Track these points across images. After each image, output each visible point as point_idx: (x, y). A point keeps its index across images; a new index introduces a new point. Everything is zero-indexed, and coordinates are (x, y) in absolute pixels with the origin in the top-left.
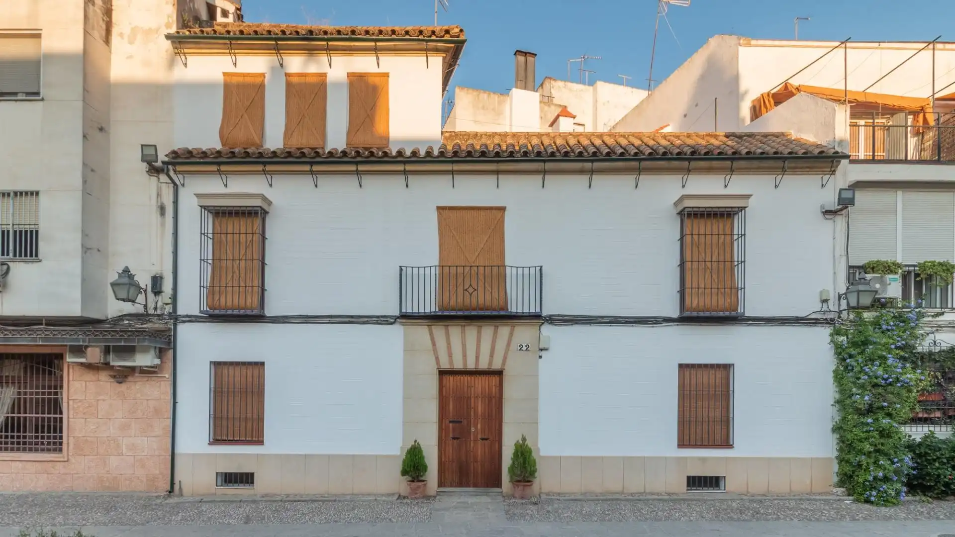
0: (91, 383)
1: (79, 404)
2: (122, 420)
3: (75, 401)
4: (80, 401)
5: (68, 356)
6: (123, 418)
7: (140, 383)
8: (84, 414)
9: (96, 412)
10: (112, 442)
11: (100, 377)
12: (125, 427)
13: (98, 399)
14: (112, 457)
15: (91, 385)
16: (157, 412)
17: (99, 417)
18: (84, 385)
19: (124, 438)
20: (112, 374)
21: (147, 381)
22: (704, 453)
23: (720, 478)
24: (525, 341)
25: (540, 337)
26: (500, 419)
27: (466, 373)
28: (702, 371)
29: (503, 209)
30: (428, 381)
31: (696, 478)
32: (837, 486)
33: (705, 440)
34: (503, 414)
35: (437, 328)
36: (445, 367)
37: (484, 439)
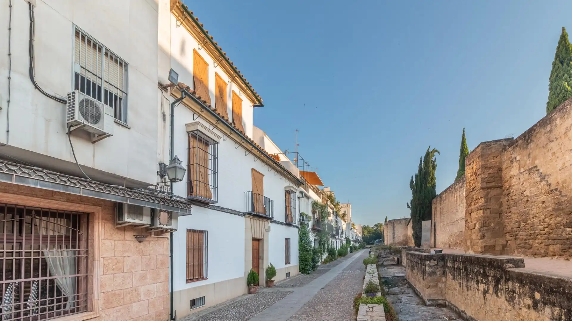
0: (119, 242)
1: (109, 261)
2: (142, 272)
3: (105, 259)
4: (111, 258)
5: (126, 215)
6: (141, 270)
7: (152, 242)
8: (113, 270)
9: (123, 267)
10: (134, 291)
11: (126, 237)
12: (143, 278)
13: (124, 255)
14: (134, 305)
15: (119, 244)
16: (163, 263)
17: (125, 272)
18: (113, 244)
19: (142, 287)
20: (135, 235)
21: (157, 241)
22: (288, 265)
23: (289, 273)
24: (266, 228)
25: (269, 227)
26: (259, 259)
27: (254, 240)
28: (287, 240)
29: (263, 175)
30: (250, 243)
31: (287, 274)
32: (299, 272)
33: (287, 261)
34: (261, 256)
35: (252, 220)
36: (254, 237)
37: (256, 267)
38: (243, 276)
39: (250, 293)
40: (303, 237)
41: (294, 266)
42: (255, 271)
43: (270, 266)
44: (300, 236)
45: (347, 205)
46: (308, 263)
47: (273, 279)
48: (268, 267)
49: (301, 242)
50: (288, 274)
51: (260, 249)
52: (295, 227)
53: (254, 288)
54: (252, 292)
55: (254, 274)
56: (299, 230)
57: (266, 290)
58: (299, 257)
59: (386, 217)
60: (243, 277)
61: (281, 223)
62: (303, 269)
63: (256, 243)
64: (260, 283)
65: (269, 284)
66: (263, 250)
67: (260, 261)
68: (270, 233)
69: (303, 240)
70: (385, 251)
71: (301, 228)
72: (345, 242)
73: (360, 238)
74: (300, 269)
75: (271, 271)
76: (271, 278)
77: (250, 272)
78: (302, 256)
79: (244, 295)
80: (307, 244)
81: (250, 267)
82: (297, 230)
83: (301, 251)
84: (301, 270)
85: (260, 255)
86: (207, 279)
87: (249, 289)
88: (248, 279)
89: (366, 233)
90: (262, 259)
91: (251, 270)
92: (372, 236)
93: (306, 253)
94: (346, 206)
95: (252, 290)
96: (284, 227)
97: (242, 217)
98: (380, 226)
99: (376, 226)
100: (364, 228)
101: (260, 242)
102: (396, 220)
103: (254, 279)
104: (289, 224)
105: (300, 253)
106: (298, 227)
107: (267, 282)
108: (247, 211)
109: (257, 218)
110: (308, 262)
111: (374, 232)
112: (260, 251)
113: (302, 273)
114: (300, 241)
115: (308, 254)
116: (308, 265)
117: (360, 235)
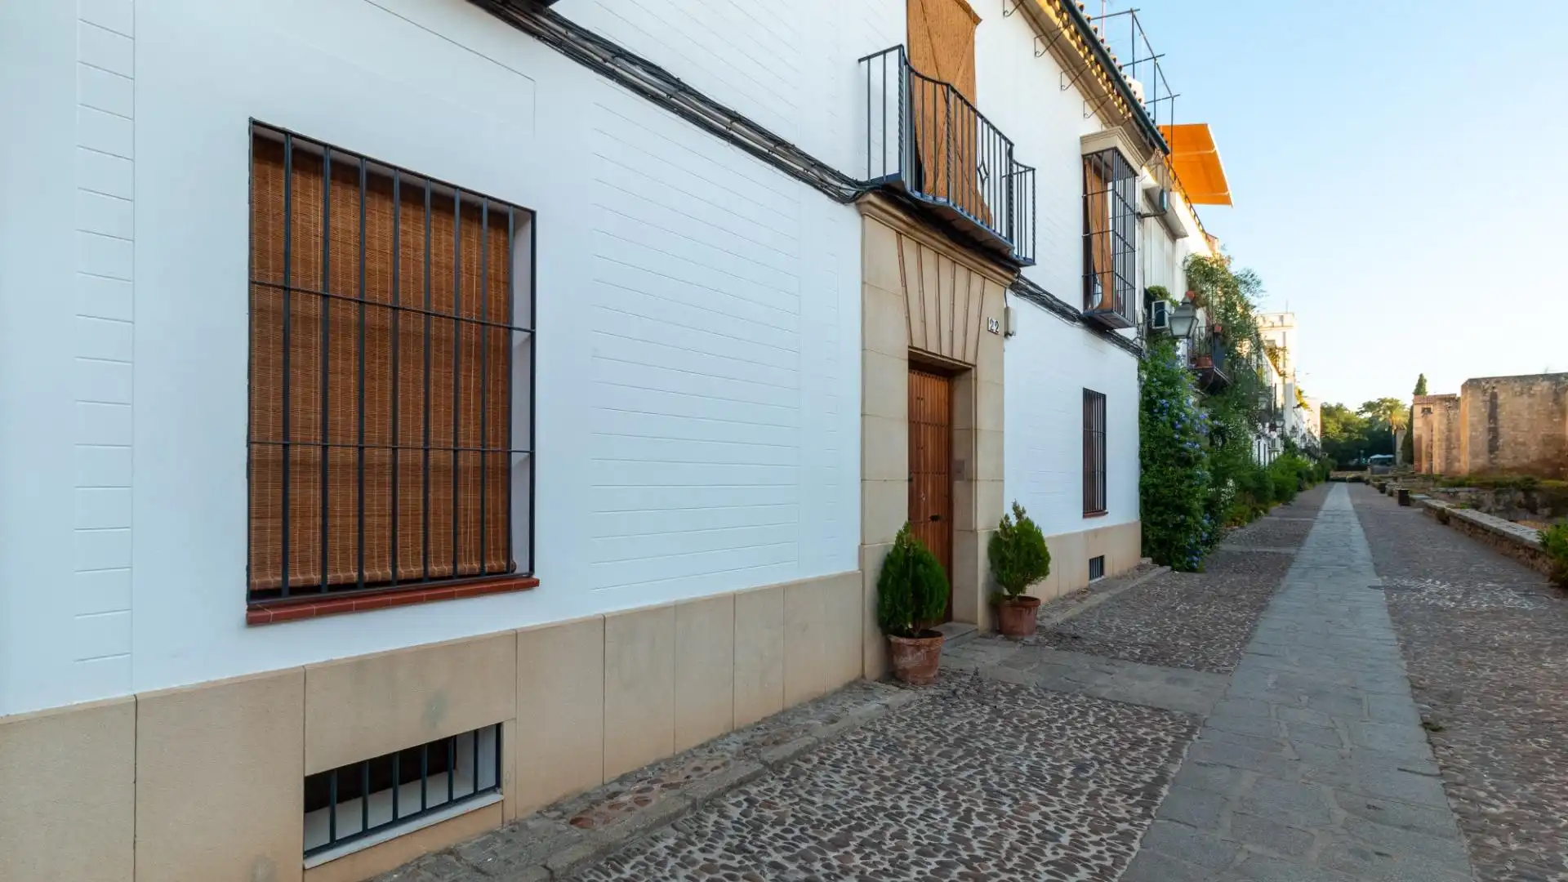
22: (1096, 523)
23: (1102, 558)
24: (993, 311)
25: (1007, 310)
26: (949, 473)
27: (921, 364)
28: (1093, 401)
29: (976, 20)
30: (898, 377)
31: (1092, 561)
32: (1144, 555)
33: (1094, 504)
34: (962, 462)
35: (909, 248)
36: (918, 344)
37: (934, 518)
38: (853, 566)
39: (893, 675)
40: (1162, 395)
41: (1119, 527)
42: (928, 547)
43: (1014, 521)
44: (1145, 391)
45: (1282, 318)
46: (1190, 520)
47: (1031, 591)
48: (1002, 525)
49: (1153, 419)
50: (1097, 565)
51: (958, 423)
52: (1123, 343)
53: (918, 648)
54: (905, 671)
55: (918, 560)
56: (1142, 366)
57: (992, 657)
58: (1144, 489)
59: (1421, 376)
60: (845, 577)
61: (1062, 310)
62: (1161, 543)
63: (934, 388)
64: (958, 609)
65: (1009, 620)
66: (972, 432)
67: (958, 486)
68: (1009, 344)
69: (1161, 411)
70: (1500, 496)
71: (1153, 357)
72: (1281, 449)
73: (1318, 444)
74: (1145, 541)
75: (1018, 543)
76: (1021, 588)
77: (896, 548)
78: (1154, 486)
79: (858, 687)
80: (1183, 432)
81: (895, 516)
82: (1132, 362)
83: (1152, 459)
84: (1152, 550)
85: (958, 454)
86: (528, 582)
87: (890, 652)
88: (882, 586)
89: (1334, 428)
90: (971, 480)
91: (900, 537)
92: (1358, 440)
93: (1180, 471)
94: (1278, 323)
95: (909, 660)
96: (1076, 334)
97: (840, 207)
98: (1390, 408)
99: (1369, 406)
100: (1327, 412)
101: (960, 384)
102: (1507, 379)
103: (919, 597)
104: (1099, 324)
105: (1144, 467)
106: (1137, 351)
107: (995, 605)
108: (877, 173)
109: (939, 241)
110: (1187, 512)
111: (1366, 426)
112: (957, 435)
113: (1159, 561)
114: (1146, 414)
115: (1190, 477)
116: (1189, 527)
117: (1317, 434)
